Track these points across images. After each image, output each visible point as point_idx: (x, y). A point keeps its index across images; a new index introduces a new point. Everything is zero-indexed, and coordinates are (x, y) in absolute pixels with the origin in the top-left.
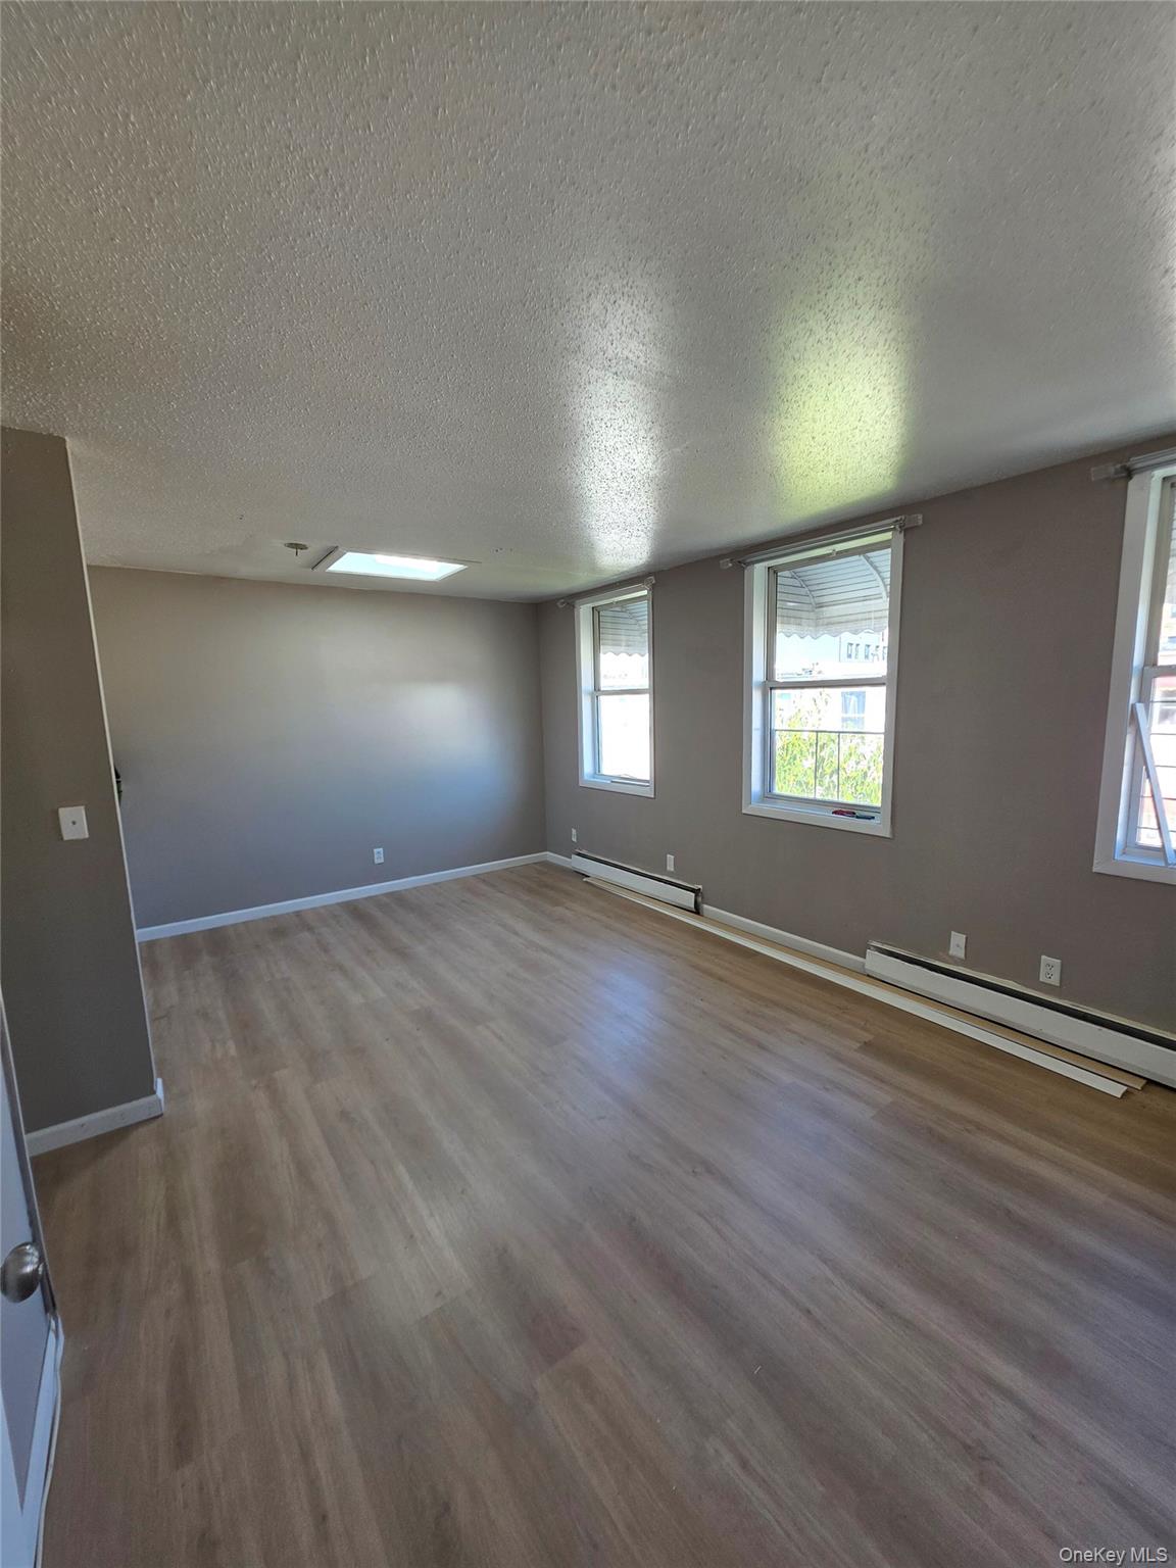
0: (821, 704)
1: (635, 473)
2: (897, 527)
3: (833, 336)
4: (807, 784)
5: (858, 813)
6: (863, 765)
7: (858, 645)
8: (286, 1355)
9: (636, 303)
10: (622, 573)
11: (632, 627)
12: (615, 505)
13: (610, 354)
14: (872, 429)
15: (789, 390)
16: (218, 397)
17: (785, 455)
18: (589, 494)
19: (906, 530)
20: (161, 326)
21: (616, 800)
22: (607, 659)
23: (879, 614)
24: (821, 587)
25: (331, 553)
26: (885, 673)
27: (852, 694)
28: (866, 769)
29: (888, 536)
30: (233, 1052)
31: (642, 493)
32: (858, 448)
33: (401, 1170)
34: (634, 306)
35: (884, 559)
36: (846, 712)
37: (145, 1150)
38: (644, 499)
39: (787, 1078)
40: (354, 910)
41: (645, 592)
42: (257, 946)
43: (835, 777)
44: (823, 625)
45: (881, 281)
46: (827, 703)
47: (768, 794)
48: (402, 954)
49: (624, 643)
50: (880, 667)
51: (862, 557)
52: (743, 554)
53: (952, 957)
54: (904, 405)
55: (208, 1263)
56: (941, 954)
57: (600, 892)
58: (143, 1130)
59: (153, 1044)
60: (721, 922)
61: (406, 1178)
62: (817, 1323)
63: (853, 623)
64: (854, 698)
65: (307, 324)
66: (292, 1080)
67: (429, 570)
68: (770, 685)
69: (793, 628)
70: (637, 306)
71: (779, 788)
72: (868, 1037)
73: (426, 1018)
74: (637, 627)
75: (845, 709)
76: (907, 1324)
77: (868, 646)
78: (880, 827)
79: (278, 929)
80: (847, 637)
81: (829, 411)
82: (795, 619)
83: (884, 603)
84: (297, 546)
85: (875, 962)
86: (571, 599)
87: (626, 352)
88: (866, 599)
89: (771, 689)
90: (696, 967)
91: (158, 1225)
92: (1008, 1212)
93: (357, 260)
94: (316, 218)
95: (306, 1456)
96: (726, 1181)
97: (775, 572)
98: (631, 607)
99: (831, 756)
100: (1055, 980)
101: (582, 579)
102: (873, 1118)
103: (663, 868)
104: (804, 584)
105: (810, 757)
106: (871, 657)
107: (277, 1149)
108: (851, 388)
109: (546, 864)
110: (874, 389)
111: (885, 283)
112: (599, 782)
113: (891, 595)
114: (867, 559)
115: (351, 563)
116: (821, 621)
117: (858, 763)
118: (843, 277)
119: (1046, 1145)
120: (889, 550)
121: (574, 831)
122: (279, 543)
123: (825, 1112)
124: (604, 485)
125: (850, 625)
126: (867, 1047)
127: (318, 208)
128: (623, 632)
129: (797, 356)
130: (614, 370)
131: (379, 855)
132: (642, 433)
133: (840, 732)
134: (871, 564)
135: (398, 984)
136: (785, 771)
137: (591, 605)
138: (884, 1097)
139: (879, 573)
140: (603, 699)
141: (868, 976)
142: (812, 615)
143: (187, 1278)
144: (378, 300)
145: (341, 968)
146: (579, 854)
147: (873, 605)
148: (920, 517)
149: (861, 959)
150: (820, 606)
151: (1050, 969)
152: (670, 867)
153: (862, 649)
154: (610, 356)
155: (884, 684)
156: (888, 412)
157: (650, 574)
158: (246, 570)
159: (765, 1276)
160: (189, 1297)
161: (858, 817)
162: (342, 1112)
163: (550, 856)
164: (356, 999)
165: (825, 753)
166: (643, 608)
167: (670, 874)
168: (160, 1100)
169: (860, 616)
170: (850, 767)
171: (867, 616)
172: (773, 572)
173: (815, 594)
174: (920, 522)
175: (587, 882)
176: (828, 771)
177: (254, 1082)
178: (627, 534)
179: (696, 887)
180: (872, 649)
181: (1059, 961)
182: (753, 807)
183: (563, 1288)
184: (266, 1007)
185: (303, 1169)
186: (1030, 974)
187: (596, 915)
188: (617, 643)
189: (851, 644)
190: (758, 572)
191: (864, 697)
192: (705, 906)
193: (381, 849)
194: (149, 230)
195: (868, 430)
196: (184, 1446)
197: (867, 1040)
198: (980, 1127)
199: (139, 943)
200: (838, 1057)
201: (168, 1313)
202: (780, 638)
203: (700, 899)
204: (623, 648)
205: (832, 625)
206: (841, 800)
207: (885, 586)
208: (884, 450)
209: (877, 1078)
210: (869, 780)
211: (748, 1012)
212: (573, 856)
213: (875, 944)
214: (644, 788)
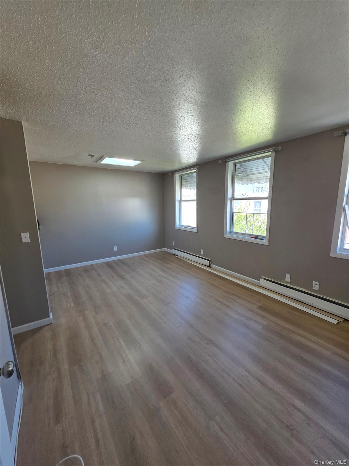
0: (248, 205)
1: (193, 133)
2: (273, 150)
3: (255, 90)
4: (243, 229)
5: (259, 238)
6: (260, 224)
7: (259, 187)
8: (87, 393)
9: (194, 79)
10: (188, 164)
11: (191, 181)
12: (187, 143)
13: (186, 95)
14: (266, 120)
15: (241, 107)
16: (67, 109)
17: (239, 128)
18: (179, 140)
19: (276, 152)
20: (50, 86)
21: (186, 233)
22: (184, 190)
23: (266, 178)
24: (249, 169)
25: (102, 158)
26: (268, 195)
27: (257, 202)
28: (261, 225)
29: (270, 153)
30: (72, 305)
31: (195, 140)
32: (262, 126)
33: (121, 340)
34: (194, 80)
35: (269, 161)
36: (255, 208)
37: (47, 334)
38: (196, 141)
39: (236, 316)
40: (108, 264)
41: (196, 170)
42: (80, 275)
43: (251, 227)
44: (249, 181)
45: (271, 72)
46: (250, 205)
47: (232, 232)
48: (122, 278)
49: (189, 186)
50: (266, 194)
51: (262, 160)
52: (226, 159)
53: (286, 281)
54: (276, 112)
55: (65, 367)
56: (283, 280)
57: (180, 260)
58: (46, 328)
59: (49, 302)
60: (217, 270)
61: (123, 343)
62: (243, 388)
63: (258, 180)
64: (258, 203)
65: (94, 86)
66: (90, 314)
67: (130, 163)
68: (233, 199)
69: (240, 182)
70: (195, 80)
71: (235, 230)
72: (261, 305)
73: (129, 297)
74: (193, 181)
75: (255, 207)
76: (270, 389)
77: (262, 188)
78: (265, 242)
79: (86, 270)
80: (256, 185)
81: (253, 114)
82: (241, 179)
83: (268, 174)
84: (91, 155)
85: (263, 282)
86: (173, 172)
87: (191, 95)
88: (263, 173)
89: (233, 200)
90: (209, 283)
91: (51, 355)
92: (302, 357)
93: (109, 65)
94: (96, 52)
95: (93, 422)
96: (217, 346)
97: (235, 165)
98: (191, 175)
99: (250, 220)
100: (317, 289)
101: (176, 166)
102: (261, 329)
103: (200, 254)
104: (244, 168)
105: (244, 221)
106: (263, 191)
107: (85, 334)
108: (260, 106)
109: (164, 252)
110: (267, 107)
111: (272, 73)
112: (181, 228)
113: (270, 172)
114: (263, 160)
115: (107, 161)
116: (249, 180)
117: (258, 223)
118: (259, 71)
119: (313, 338)
120: (270, 158)
121: (173, 242)
122: (86, 154)
123: (247, 327)
124: (184, 137)
125: (258, 181)
126: (260, 307)
127: (97, 49)
128: (189, 182)
129: (244, 96)
130: (187, 101)
131: (115, 248)
132: (195, 121)
133: (254, 213)
134: (265, 162)
135: (121, 287)
136: (236, 225)
137: (179, 174)
138: (265, 322)
139: (267, 165)
140: (182, 202)
141: (261, 286)
142: (246, 178)
143: (59, 370)
144: (115, 78)
145: (104, 282)
146: (175, 249)
147: (265, 175)
148: (280, 147)
149: (258, 281)
150: (249, 175)
151: (316, 285)
152: (202, 253)
153: (260, 188)
154: (186, 96)
155: (267, 199)
156: (272, 114)
157: (197, 165)
158: (76, 163)
159: (228, 374)
160: (60, 376)
161: (258, 239)
162: (104, 323)
163: (166, 250)
164: (108, 290)
165: (248, 220)
166: (195, 175)
167: (202, 255)
168: (51, 319)
169: (261, 178)
170: (256, 224)
171: (263, 178)
172: (235, 164)
173: (247, 171)
174: (280, 149)
175: (177, 257)
176: (250, 225)
177: (79, 314)
178: (190, 152)
179: (209, 259)
180: (263, 189)
181: (319, 283)
182: (227, 235)
183: (168, 376)
184: (82, 292)
185: (93, 340)
186: (310, 287)
187: (179, 267)
188: (187, 186)
189: (257, 187)
190: (230, 164)
191: (261, 203)
192: (212, 265)
193: (116, 247)
194: (46, 56)
195: (265, 120)
196: (58, 418)
197: (260, 305)
198: (293, 332)
199: (45, 273)
200: (251, 310)
201: (54, 380)
202: (236, 184)
203: (210, 263)
204: (189, 187)
205: (252, 181)
206: (254, 234)
207: (269, 169)
208: (269, 127)
209: (263, 317)
210: (262, 228)
211: (224, 296)
212: (173, 249)
213: (263, 277)
214: (194, 230)
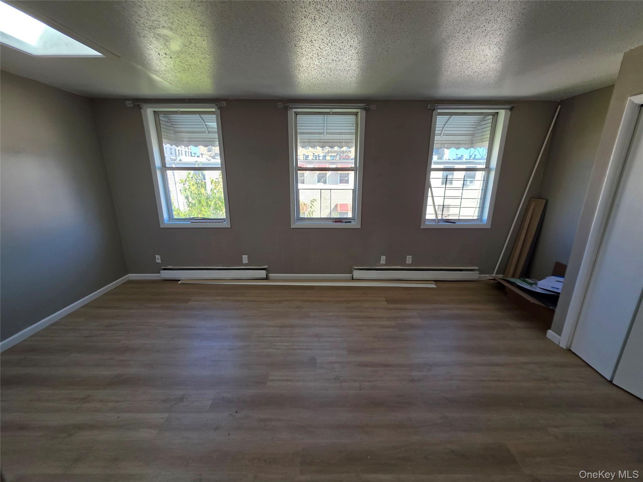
5: (343, 221)
21: (197, 233)
41: (213, 110)
47: (298, 218)
53: (381, 264)
71: (302, 215)
78: (357, 225)
85: (357, 274)
100: (410, 262)
103: (241, 264)
121: (158, 257)
126: (389, 302)
137: (152, 109)
141: (355, 280)
146: (166, 269)
148: (375, 106)
149: (350, 275)
151: (409, 259)
152: (245, 261)
155: (353, 170)
161: (345, 223)
163: (134, 276)
167: (245, 265)
174: (375, 109)
175: (181, 284)
179: (267, 266)
182: (297, 224)
192: (274, 275)
211: (346, 308)
212: (161, 271)
213: (355, 268)
214: (221, 223)
